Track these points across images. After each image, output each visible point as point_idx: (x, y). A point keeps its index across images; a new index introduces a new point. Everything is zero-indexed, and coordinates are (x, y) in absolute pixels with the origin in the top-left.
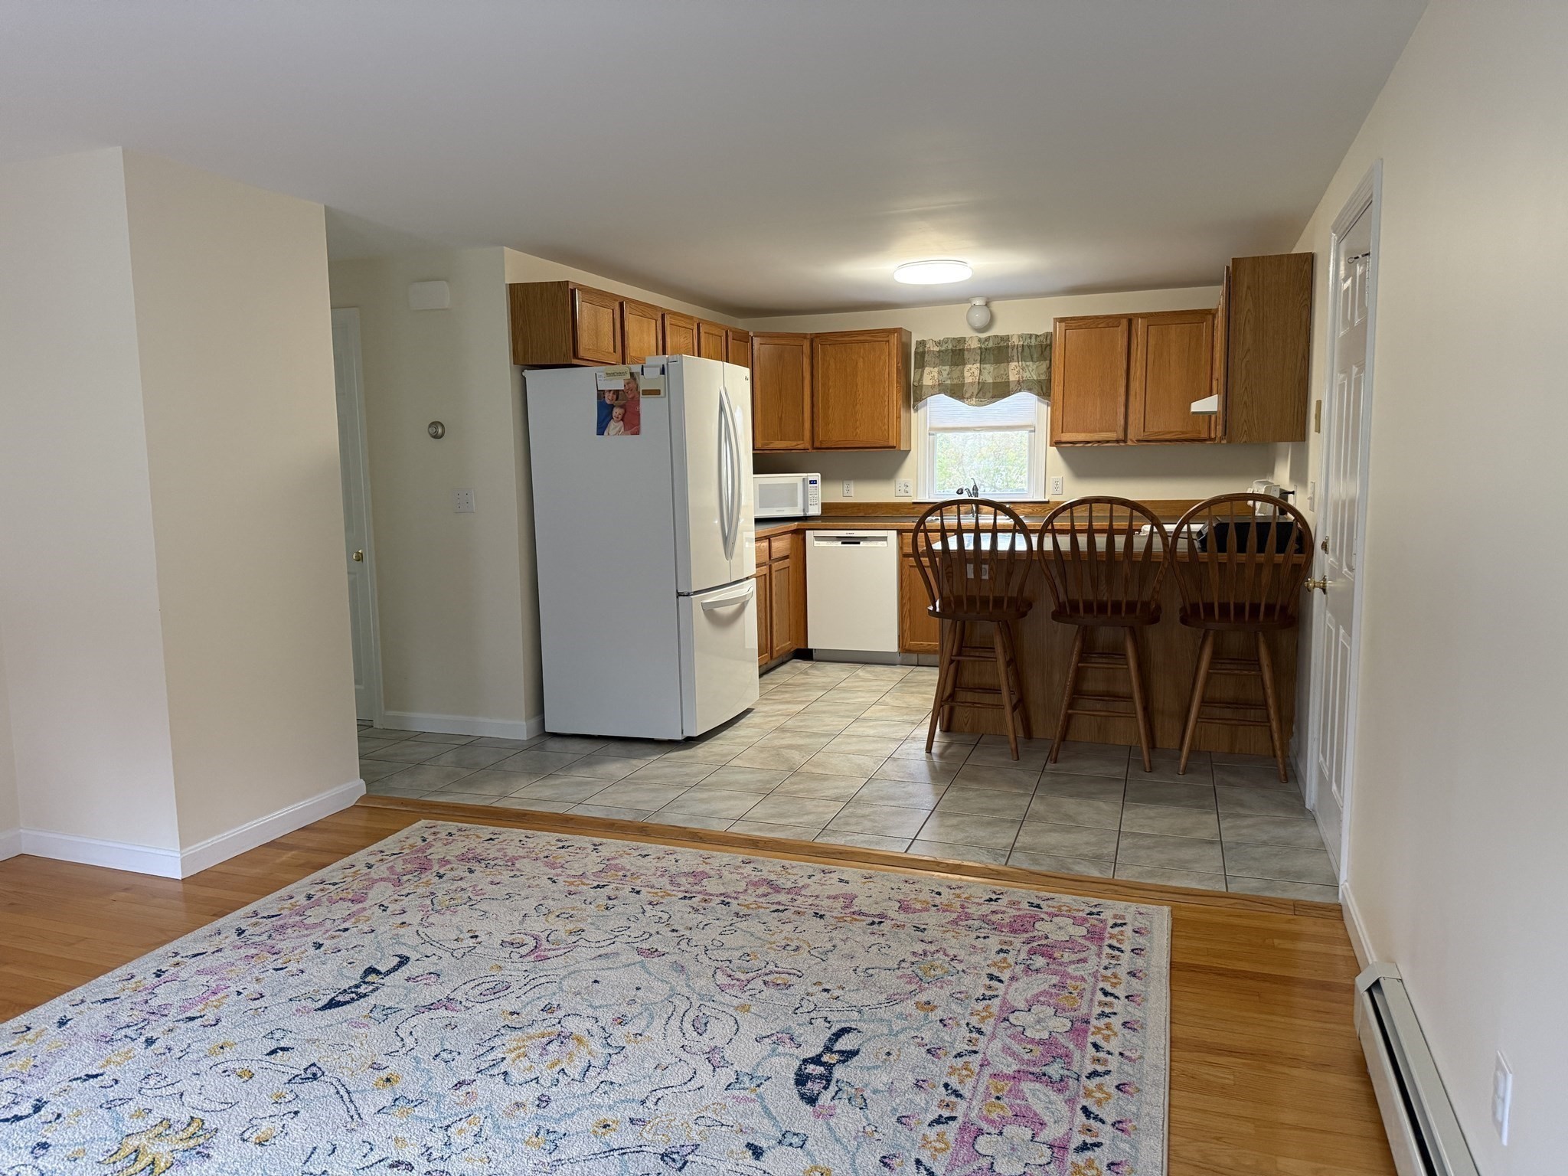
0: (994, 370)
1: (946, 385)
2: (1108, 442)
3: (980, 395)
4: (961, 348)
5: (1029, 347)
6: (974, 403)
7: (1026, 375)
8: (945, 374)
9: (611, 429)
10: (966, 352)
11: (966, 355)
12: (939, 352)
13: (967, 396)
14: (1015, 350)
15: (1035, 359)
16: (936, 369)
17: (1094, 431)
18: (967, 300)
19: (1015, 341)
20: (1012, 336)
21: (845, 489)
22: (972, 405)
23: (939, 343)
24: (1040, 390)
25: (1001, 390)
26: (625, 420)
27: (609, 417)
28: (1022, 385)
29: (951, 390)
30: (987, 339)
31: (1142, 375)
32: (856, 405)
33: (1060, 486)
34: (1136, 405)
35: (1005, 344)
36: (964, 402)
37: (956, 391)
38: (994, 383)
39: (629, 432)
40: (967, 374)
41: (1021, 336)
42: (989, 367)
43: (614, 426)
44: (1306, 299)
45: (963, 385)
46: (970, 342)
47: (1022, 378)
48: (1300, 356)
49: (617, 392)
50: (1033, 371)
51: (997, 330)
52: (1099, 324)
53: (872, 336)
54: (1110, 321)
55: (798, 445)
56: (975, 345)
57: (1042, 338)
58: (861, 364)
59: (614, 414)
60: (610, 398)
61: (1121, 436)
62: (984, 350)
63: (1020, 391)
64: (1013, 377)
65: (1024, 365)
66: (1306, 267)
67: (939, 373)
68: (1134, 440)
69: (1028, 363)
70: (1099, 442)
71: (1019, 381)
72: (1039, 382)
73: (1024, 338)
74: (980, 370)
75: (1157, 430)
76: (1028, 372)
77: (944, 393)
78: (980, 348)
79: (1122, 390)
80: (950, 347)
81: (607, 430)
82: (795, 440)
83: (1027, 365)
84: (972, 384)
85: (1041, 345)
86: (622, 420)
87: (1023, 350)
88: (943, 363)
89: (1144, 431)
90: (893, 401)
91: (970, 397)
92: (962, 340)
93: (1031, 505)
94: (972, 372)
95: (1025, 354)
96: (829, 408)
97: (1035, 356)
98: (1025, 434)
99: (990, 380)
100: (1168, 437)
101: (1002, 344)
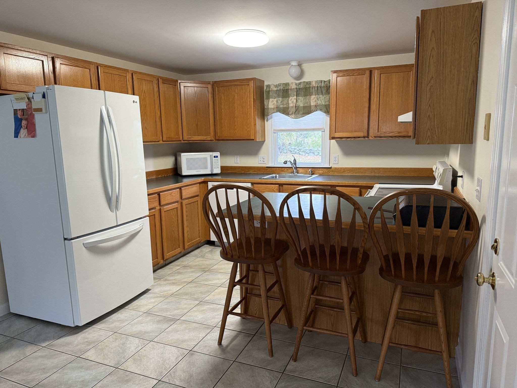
0: (303, 100)
1: (280, 108)
2: (359, 137)
3: (297, 112)
4: (287, 88)
5: (321, 87)
6: (294, 117)
7: (319, 102)
8: (279, 102)
9: (21, 134)
10: (289, 91)
11: (290, 92)
12: (277, 91)
13: (290, 113)
14: (314, 89)
15: (324, 94)
16: (275, 100)
17: (352, 132)
18: (288, 63)
19: (314, 84)
20: (312, 82)
21: (235, 159)
22: (293, 118)
23: (276, 86)
24: (326, 110)
25: (307, 111)
26: (28, 128)
27: (20, 126)
28: (317, 108)
29: (283, 110)
30: (300, 84)
31: (377, 101)
32: (235, 118)
33: (337, 159)
34: (374, 117)
35: (309, 86)
36: (289, 116)
37: (285, 111)
38: (303, 106)
39: (30, 136)
40: (290, 102)
41: (316, 82)
42: (301, 98)
43: (23, 132)
44: (476, 38)
45: (288, 108)
46: (291, 85)
47: (317, 104)
48: (470, 81)
49: (23, 110)
50: (322, 100)
51: (306, 79)
52: (354, 74)
53: (241, 82)
54: (360, 72)
55: (207, 138)
56: (294, 87)
57: (327, 83)
58: (236, 97)
59: (22, 124)
60: (20, 114)
61: (366, 134)
62: (298, 89)
63: (317, 110)
64: (313, 104)
65: (318, 97)
66: (477, 14)
67: (277, 101)
68: (373, 136)
69: (320, 96)
70: (354, 138)
71: (316, 105)
72: (325, 106)
73: (318, 83)
74: (297, 100)
75: (385, 131)
76: (320, 101)
77: (280, 112)
78: (297, 88)
79: (367, 110)
80: (282, 88)
81: (19, 134)
82: (206, 136)
83: (320, 97)
84: (293, 107)
85: (327, 86)
86: (26, 128)
87: (318, 89)
88: (278, 96)
89: (378, 132)
90: (252, 116)
91: (292, 114)
92: (287, 84)
93: (323, 169)
94: (292, 101)
95: (319, 91)
96: (222, 119)
97: (324, 92)
98: (320, 133)
99: (302, 105)
100: (391, 135)
101: (308, 86)
